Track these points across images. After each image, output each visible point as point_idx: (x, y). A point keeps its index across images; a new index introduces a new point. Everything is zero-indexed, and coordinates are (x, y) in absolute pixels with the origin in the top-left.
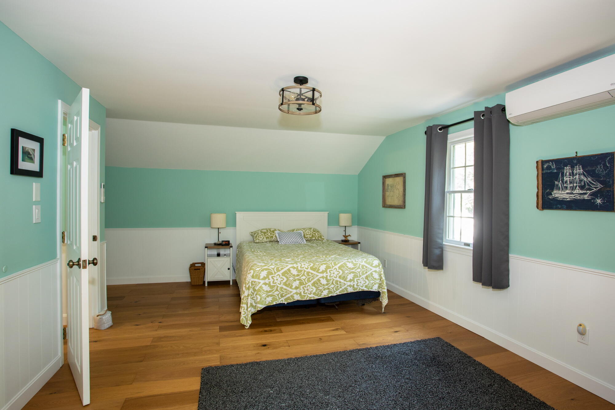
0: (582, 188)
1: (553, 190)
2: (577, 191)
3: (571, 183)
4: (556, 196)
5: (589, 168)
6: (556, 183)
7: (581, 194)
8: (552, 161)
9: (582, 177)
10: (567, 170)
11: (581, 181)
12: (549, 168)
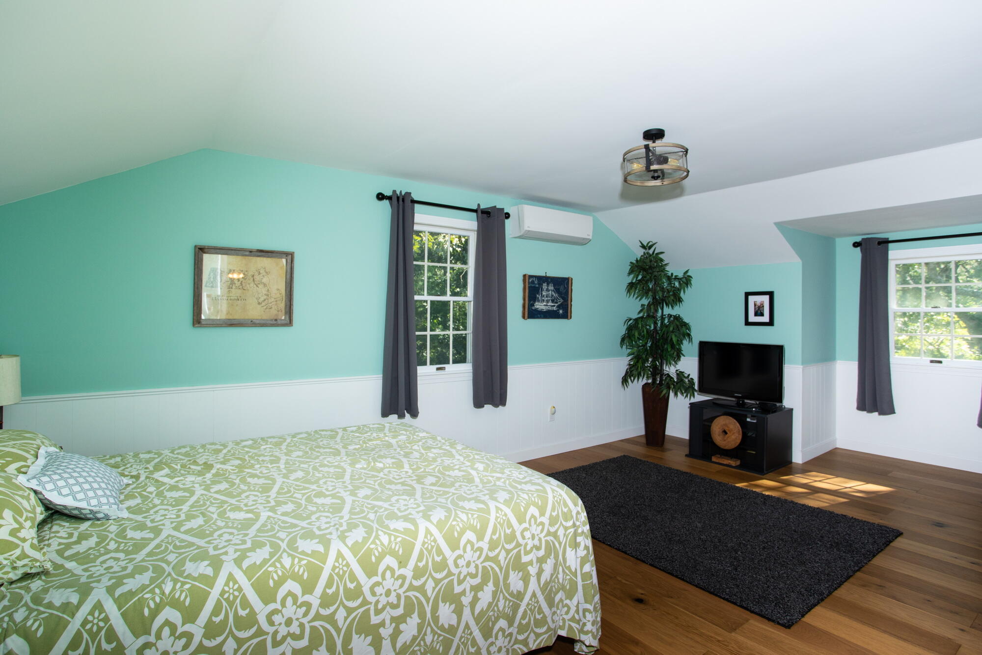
0: (553, 301)
1: (535, 302)
2: (550, 304)
3: (546, 297)
4: (537, 307)
5: (557, 287)
6: (538, 296)
7: (552, 306)
8: (535, 277)
9: (553, 293)
10: (545, 286)
11: (552, 296)
12: (533, 282)
